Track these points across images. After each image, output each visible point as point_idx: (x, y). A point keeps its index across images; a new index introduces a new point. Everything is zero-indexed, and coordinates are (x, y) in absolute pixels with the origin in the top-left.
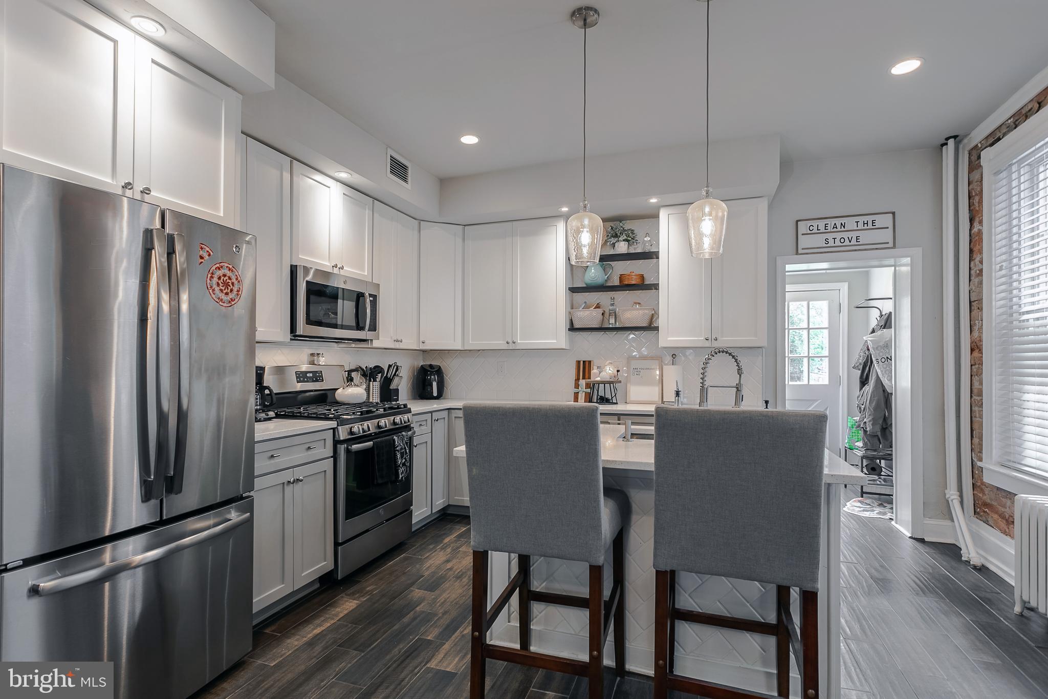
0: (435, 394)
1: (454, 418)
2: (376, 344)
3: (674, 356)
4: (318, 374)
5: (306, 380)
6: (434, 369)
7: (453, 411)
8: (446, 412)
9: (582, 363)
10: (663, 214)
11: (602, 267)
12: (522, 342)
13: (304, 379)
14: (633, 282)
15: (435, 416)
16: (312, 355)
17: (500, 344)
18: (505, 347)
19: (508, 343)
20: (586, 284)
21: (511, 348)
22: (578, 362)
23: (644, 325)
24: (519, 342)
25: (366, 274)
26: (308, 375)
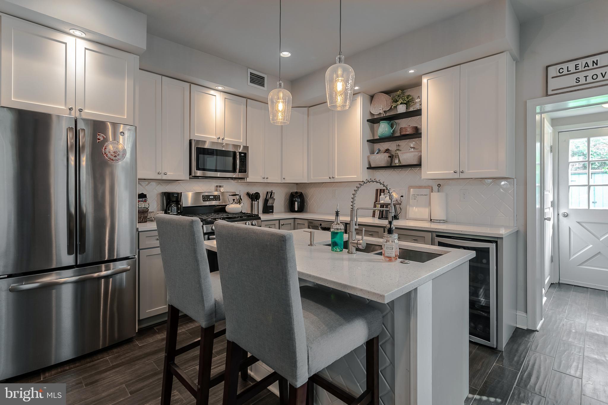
0: (296, 209)
1: (297, 224)
2: (248, 180)
3: (439, 185)
4: (217, 197)
5: (209, 200)
6: (297, 194)
7: (296, 220)
8: (293, 220)
9: (379, 190)
10: (424, 80)
11: (389, 124)
12: (338, 178)
13: (207, 199)
14: (408, 133)
15: (282, 222)
16: (217, 186)
17: (326, 179)
18: (329, 181)
19: (330, 178)
20: (379, 137)
21: (332, 181)
22: (377, 190)
23: (415, 163)
24: (336, 177)
25: (242, 141)
26: (211, 197)
